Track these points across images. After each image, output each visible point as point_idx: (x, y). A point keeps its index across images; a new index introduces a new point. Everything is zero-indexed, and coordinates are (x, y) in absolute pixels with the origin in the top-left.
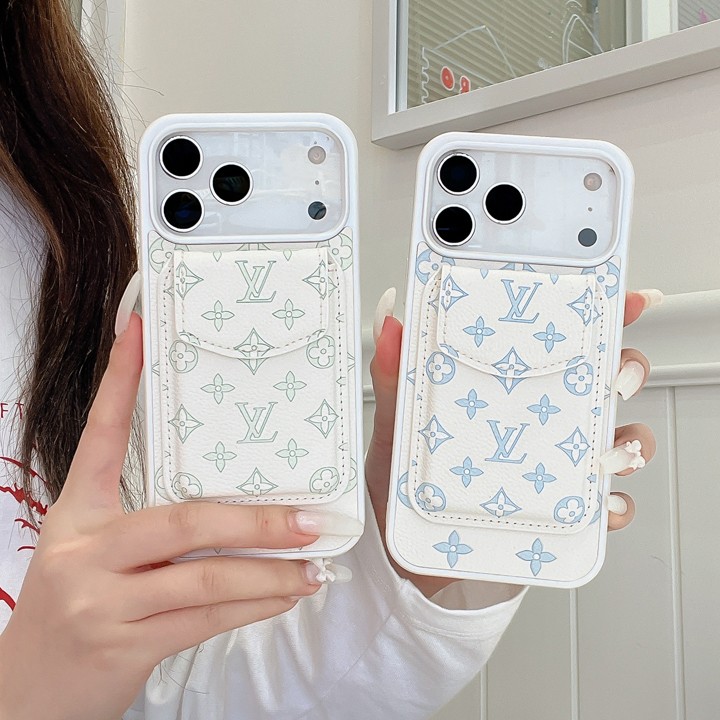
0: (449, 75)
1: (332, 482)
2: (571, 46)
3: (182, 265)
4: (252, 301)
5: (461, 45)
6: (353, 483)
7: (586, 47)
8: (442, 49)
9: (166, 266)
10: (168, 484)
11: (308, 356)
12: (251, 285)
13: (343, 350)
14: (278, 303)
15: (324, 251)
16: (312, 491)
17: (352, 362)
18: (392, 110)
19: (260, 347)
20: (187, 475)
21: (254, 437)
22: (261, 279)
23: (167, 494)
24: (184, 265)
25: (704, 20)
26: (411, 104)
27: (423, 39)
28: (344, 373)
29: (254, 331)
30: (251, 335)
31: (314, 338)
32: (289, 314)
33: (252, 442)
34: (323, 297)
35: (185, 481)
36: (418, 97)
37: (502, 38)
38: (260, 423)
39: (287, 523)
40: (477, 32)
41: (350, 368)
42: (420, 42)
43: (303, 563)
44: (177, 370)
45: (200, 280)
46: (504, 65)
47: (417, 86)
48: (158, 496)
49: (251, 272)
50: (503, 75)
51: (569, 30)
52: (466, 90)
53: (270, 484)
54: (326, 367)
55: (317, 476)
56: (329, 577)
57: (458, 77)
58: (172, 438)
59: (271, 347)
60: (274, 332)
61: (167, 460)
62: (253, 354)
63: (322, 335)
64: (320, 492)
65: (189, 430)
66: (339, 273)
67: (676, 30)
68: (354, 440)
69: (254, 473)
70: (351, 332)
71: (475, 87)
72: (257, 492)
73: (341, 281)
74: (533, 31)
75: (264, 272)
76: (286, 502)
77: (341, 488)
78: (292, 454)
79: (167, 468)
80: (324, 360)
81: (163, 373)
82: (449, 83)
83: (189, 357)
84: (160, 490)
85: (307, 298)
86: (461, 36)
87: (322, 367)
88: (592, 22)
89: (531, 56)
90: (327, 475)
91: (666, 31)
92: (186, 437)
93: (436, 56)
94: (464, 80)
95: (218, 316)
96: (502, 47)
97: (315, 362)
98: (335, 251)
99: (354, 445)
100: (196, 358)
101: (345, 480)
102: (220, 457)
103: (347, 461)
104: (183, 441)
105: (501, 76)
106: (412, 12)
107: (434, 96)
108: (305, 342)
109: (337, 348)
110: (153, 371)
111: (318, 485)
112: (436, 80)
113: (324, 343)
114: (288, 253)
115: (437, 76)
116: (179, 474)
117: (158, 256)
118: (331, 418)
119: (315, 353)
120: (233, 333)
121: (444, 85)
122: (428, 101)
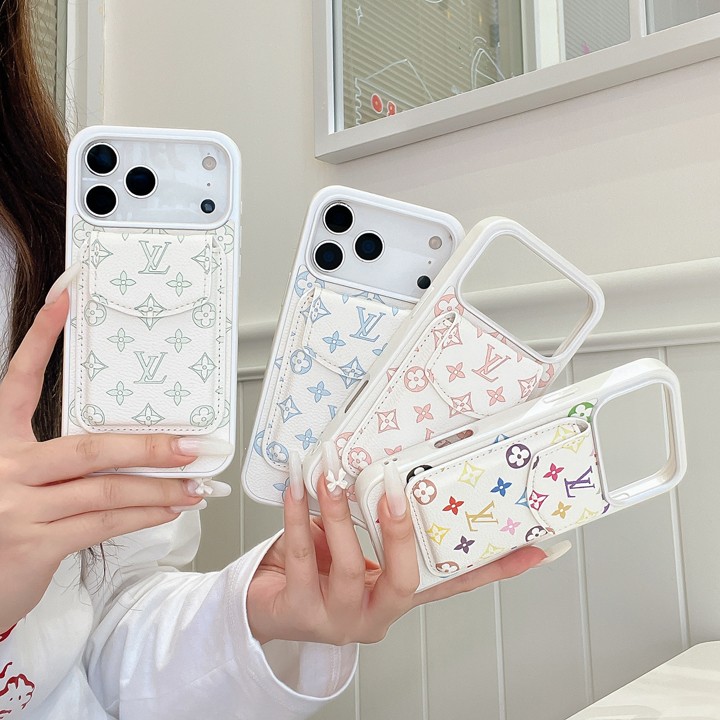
0: (378, 101)
1: (209, 417)
2: (478, 75)
3: (97, 241)
4: (150, 272)
5: (387, 76)
6: (226, 420)
7: (490, 76)
8: (372, 79)
9: (85, 242)
10: (79, 413)
11: (194, 318)
12: (151, 260)
13: (223, 316)
14: (171, 276)
15: (209, 238)
16: (192, 423)
17: (229, 325)
18: (331, 131)
19: (155, 309)
20: (94, 406)
21: (148, 379)
22: (159, 255)
23: (77, 421)
24: (99, 242)
25: (587, 51)
26: (347, 126)
27: (356, 71)
28: (223, 333)
29: (151, 296)
30: (148, 299)
31: (199, 304)
32: (180, 284)
33: (147, 383)
34: (206, 272)
35: (91, 411)
36: (353, 120)
37: (421, 69)
38: (153, 368)
39: (171, 448)
40: (401, 64)
41: (228, 330)
42: (353, 74)
43: (185, 481)
44: (89, 324)
45: (110, 254)
46: (423, 92)
47: (352, 110)
48: (71, 423)
49: (151, 250)
50: (423, 100)
51: (476, 61)
52: (392, 113)
53: (159, 416)
54: (207, 327)
55: (196, 412)
56: (207, 491)
57: (385, 102)
58: (84, 378)
59: (163, 309)
60: (167, 298)
61: (79, 394)
62: (150, 314)
63: (204, 302)
64: (198, 425)
65: (97, 371)
66: (222, 255)
67: (564, 60)
68: (228, 386)
69: (146, 407)
70: (230, 302)
71: (400, 110)
72: (148, 423)
73: (224, 262)
74: (446, 63)
75: (161, 250)
76: (172, 432)
77: (216, 423)
78: (178, 394)
79: (78, 400)
80: (206, 322)
81: (79, 325)
82: (378, 108)
83: (99, 313)
84: (72, 418)
85: (194, 272)
86: (387, 68)
87: (203, 327)
88: (495, 55)
89: (446, 84)
90: (204, 412)
91: (556, 61)
92: (94, 377)
93: (368, 86)
94: (391, 105)
95: (123, 283)
96: (421, 76)
97: (198, 323)
98: (220, 238)
99: (228, 391)
100: (105, 314)
101: (219, 417)
102: (120, 393)
103: (222, 402)
104: (91, 379)
105: (421, 101)
106: (346, 49)
107: (366, 119)
108: (191, 307)
109: (218, 314)
110: (71, 324)
111: (197, 419)
112: (367, 105)
113: (206, 309)
114: (181, 238)
115: (368, 102)
116: (88, 405)
117: (80, 234)
118: (210, 367)
119: (199, 316)
120: (134, 297)
121: (374, 109)
122: (361, 123)
